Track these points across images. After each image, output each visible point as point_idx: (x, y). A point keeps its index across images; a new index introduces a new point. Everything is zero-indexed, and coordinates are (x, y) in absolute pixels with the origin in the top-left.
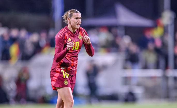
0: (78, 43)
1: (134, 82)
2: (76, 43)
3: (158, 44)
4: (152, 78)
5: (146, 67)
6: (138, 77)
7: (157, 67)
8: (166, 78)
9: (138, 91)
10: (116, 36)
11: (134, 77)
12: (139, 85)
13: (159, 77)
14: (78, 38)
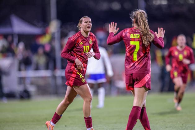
0: (88, 46)
1: (28, 81)
2: (87, 47)
3: (48, 49)
4: (43, 78)
5: (37, 68)
6: (31, 77)
7: (47, 68)
8: (54, 77)
9: (32, 89)
10: (11, 43)
11: (28, 78)
12: (32, 84)
13: (49, 77)
14: (89, 43)
